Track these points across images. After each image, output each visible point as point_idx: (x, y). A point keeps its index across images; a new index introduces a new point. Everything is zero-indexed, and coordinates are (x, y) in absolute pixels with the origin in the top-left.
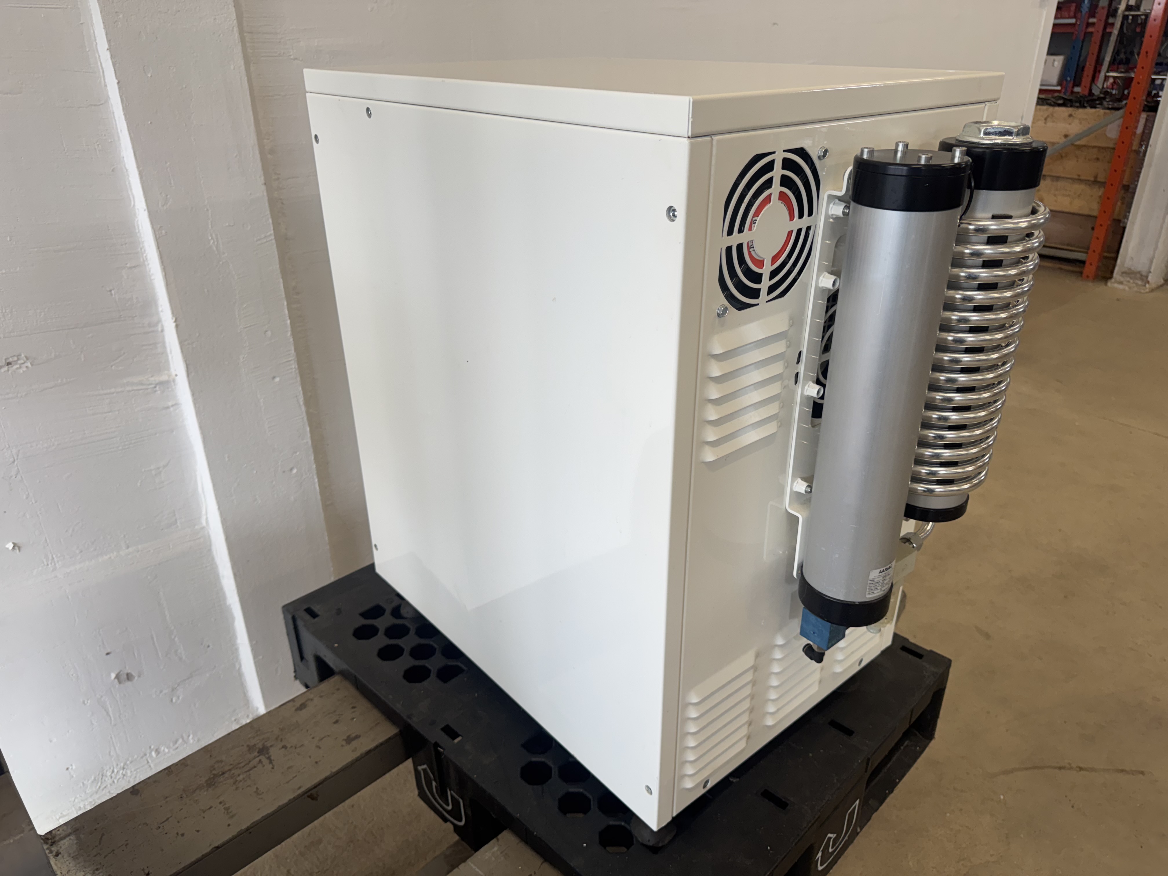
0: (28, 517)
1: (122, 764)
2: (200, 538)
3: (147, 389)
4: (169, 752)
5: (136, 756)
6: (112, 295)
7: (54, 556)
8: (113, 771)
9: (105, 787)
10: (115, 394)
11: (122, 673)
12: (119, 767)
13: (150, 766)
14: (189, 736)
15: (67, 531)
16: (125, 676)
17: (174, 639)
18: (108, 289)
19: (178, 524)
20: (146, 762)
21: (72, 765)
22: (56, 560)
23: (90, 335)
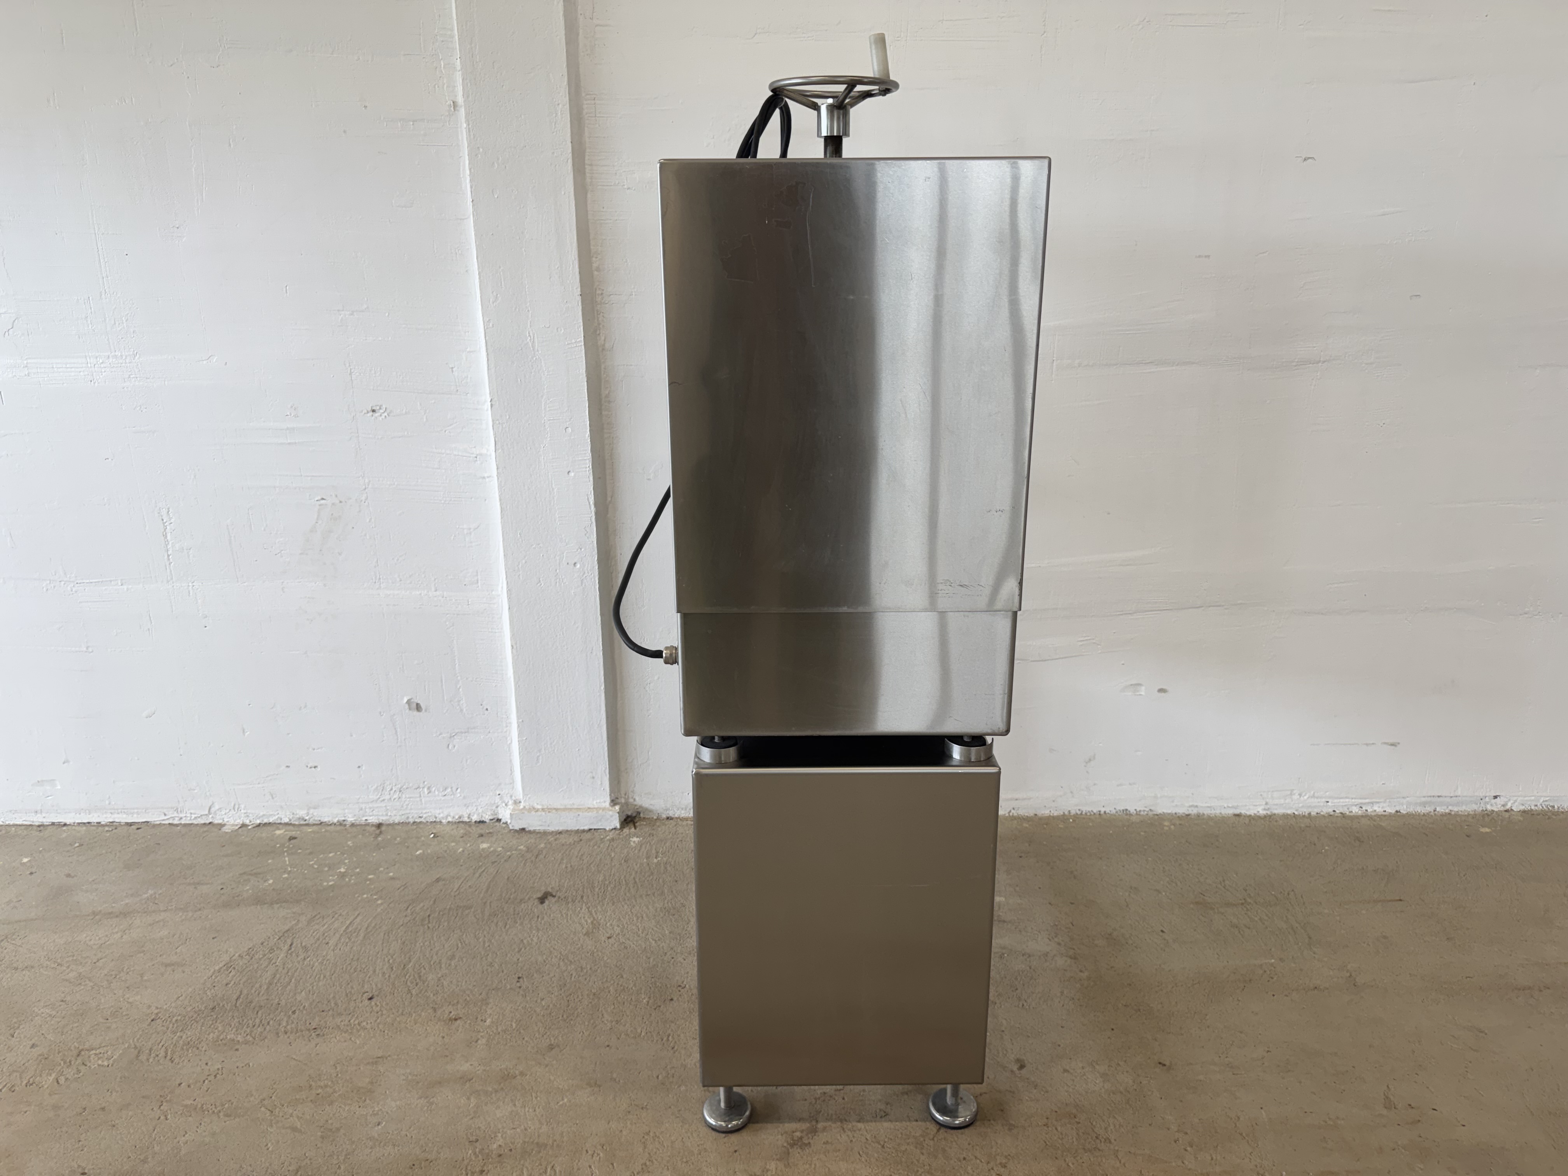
0: (368, 538)
1: (399, 786)
2: (494, 604)
3: (470, 457)
4: (438, 795)
5: (411, 785)
6: (453, 371)
7: (381, 577)
8: (391, 789)
9: (384, 800)
10: (444, 455)
11: (412, 700)
12: (397, 787)
13: (421, 800)
14: (457, 789)
15: (393, 559)
16: (415, 705)
17: (459, 689)
18: (451, 366)
19: (479, 583)
20: (418, 795)
21: (362, 765)
22: (381, 580)
23: (433, 401)
